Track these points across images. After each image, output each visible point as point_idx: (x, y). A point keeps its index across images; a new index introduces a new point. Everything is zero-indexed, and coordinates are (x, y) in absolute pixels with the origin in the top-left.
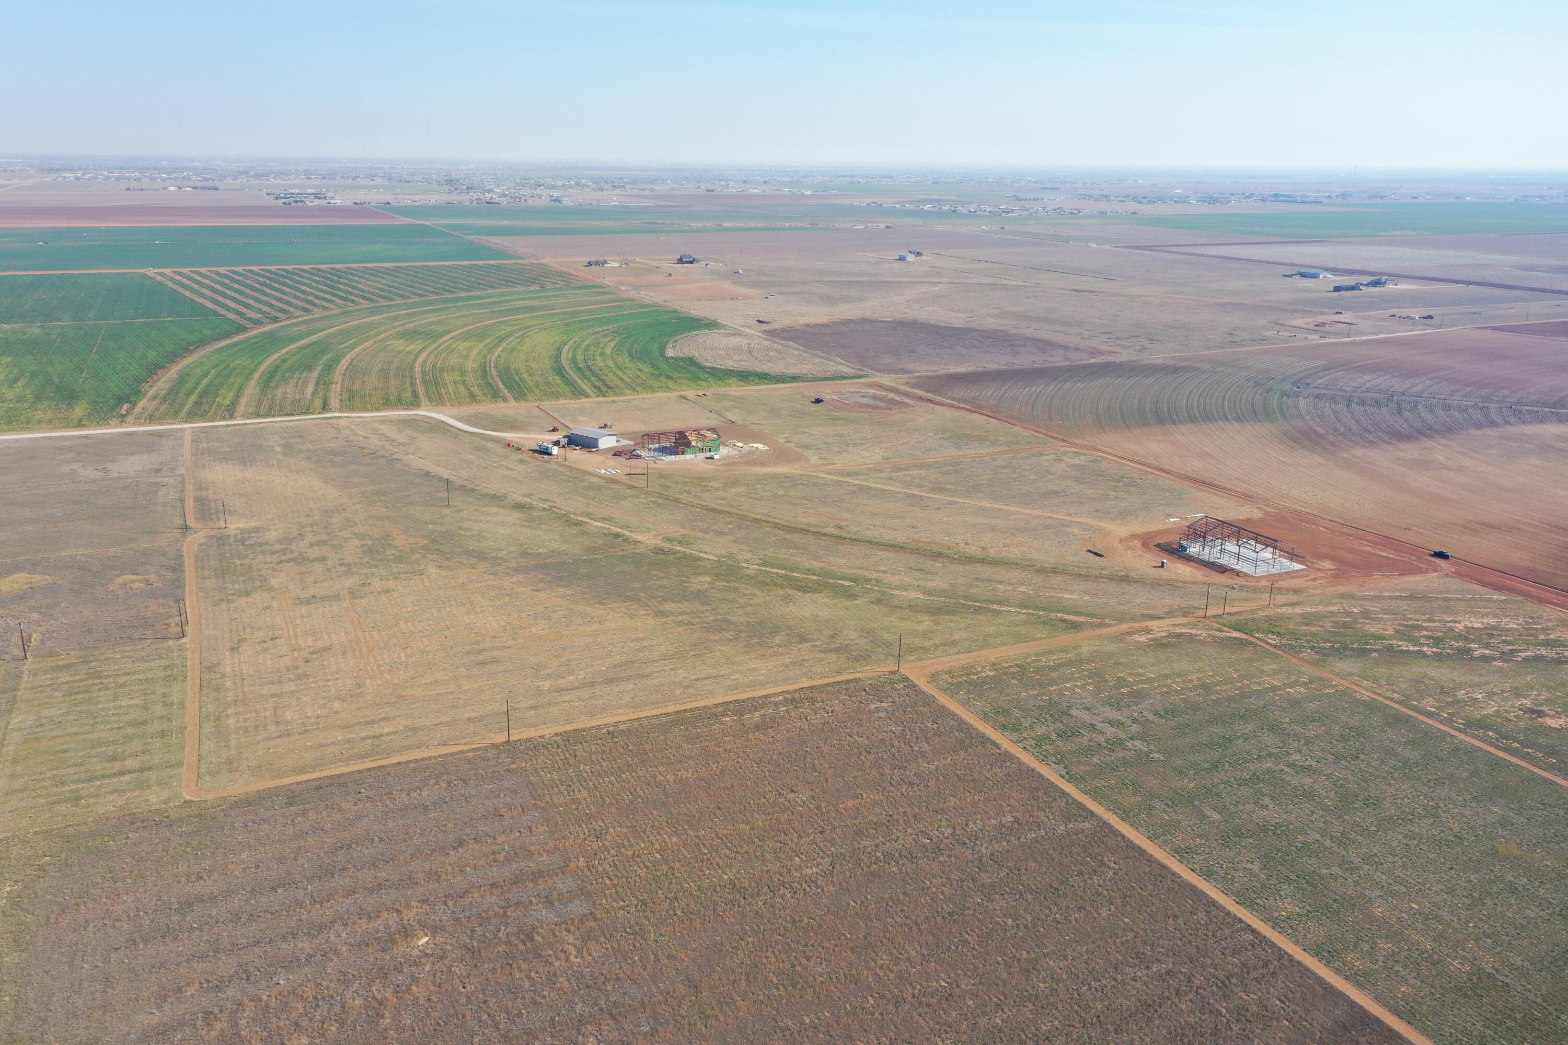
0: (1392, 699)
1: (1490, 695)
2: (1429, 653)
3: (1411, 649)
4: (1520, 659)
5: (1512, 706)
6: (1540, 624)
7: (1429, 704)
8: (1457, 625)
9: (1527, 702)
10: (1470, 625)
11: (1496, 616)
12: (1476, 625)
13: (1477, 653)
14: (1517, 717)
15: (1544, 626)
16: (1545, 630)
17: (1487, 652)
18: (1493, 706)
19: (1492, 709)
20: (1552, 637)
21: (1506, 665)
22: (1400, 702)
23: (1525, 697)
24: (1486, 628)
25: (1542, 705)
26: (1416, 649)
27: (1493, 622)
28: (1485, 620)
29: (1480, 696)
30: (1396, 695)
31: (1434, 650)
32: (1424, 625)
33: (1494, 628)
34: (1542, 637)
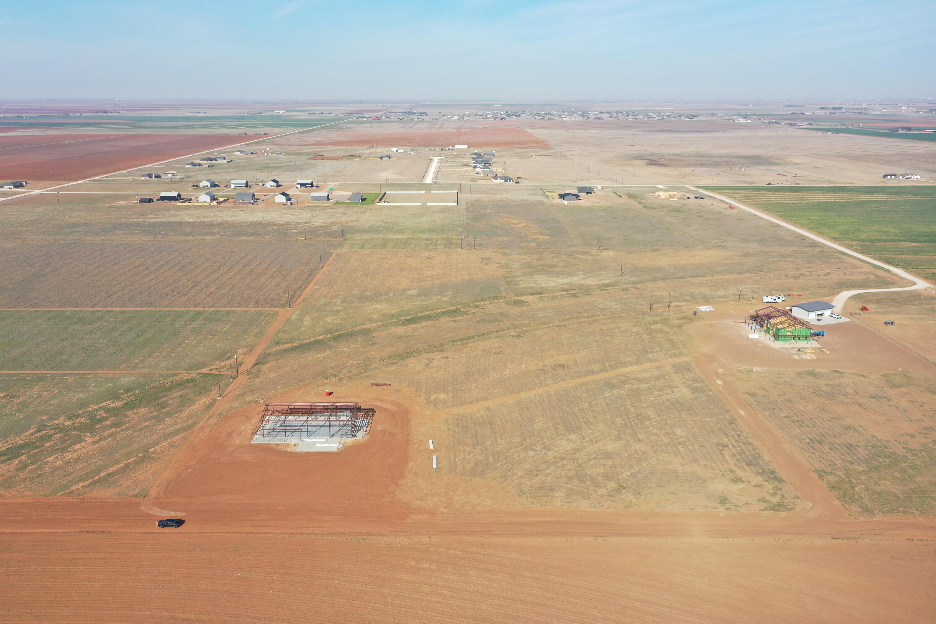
0: (90, 374)
1: (39, 396)
2: (91, 406)
3: (104, 403)
4: (32, 427)
5: (24, 395)
6: (30, 471)
7: (70, 379)
8: (91, 440)
9: (16, 401)
10: (83, 444)
11: (68, 463)
12: (78, 446)
13: (62, 419)
14: (19, 391)
15: (26, 471)
16: (23, 467)
17: (56, 422)
18: (35, 391)
19: (35, 390)
20: (16, 461)
21: (39, 419)
22: (84, 374)
23: (18, 404)
24: (70, 446)
25: (8, 403)
26: (102, 405)
27: (68, 456)
28: (75, 455)
29: (45, 393)
30: (90, 376)
31: (90, 409)
32: (114, 430)
33: (64, 450)
34: (24, 458)
